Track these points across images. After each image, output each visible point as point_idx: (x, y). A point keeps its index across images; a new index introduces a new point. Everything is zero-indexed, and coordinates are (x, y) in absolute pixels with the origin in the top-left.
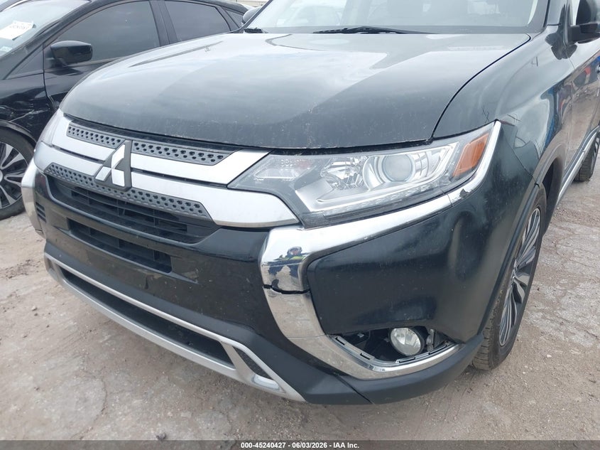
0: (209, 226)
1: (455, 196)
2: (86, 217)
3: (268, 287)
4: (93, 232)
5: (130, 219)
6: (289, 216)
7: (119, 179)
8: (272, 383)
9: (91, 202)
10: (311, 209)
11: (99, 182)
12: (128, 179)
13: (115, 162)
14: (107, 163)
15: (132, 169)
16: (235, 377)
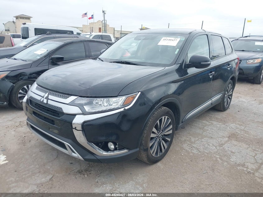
0: (63, 114)
1: (122, 110)
2: (38, 111)
3: (74, 129)
4: (39, 115)
5: (47, 111)
6: (80, 112)
7: (45, 101)
8: (76, 155)
9: (39, 107)
10: (87, 111)
11: (41, 102)
12: (47, 101)
13: (45, 97)
14: (43, 97)
15: (49, 99)
16: (68, 153)
